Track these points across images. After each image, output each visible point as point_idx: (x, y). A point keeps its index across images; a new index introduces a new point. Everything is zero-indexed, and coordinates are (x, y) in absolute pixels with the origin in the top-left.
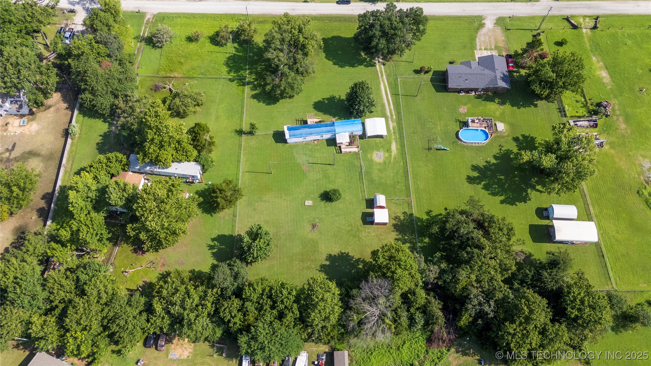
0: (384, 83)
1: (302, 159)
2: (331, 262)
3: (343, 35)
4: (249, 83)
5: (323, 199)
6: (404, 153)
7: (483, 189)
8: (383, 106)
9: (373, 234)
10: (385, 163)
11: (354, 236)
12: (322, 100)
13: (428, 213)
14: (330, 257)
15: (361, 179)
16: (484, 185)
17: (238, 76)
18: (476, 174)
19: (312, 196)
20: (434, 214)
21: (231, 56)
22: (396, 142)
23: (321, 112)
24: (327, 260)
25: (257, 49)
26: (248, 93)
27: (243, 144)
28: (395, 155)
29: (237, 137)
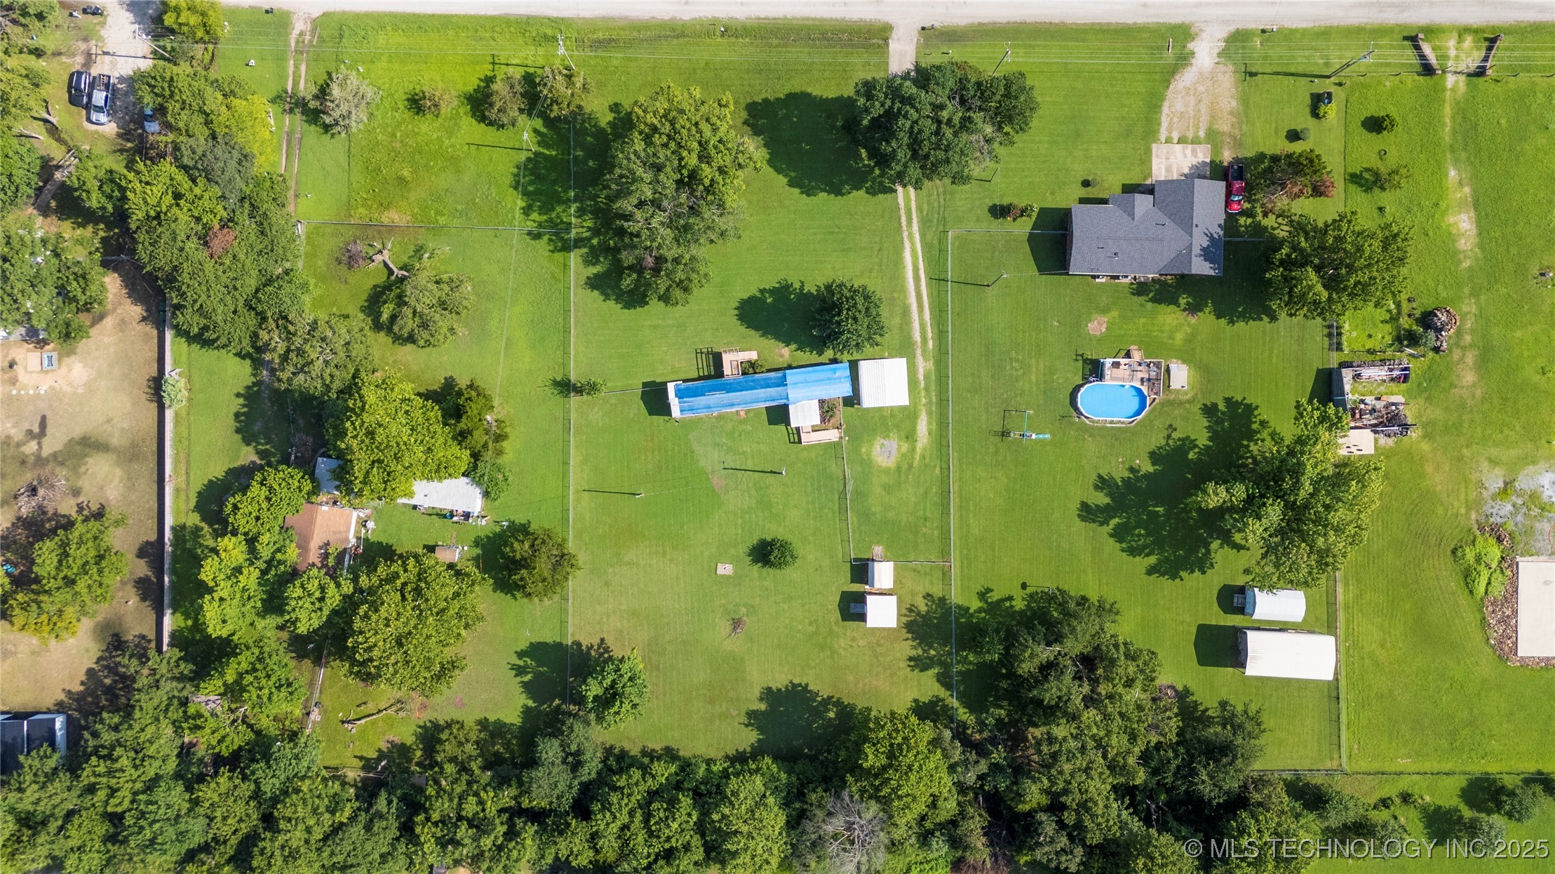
0: (913, 244)
1: (710, 458)
2: (770, 705)
3: (816, 91)
4: (579, 242)
5: (755, 561)
6: (944, 443)
7: (1111, 536)
8: (906, 312)
9: (861, 643)
10: (899, 468)
11: (822, 648)
12: (758, 294)
13: (982, 595)
14: (769, 695)
15: (843, 510)
16: (1118, 526)
17: (551, 220)
18: (1102, 499)
19: (732, 551)
20: (994, 597)
21: (529, 160)
22: (930, 413)
23: (756, 328)
24: (761, 699)
25: (592, 135)
26: (577, 274)
27: (573, 416)
28: (925, 449)
29: (559, 399)
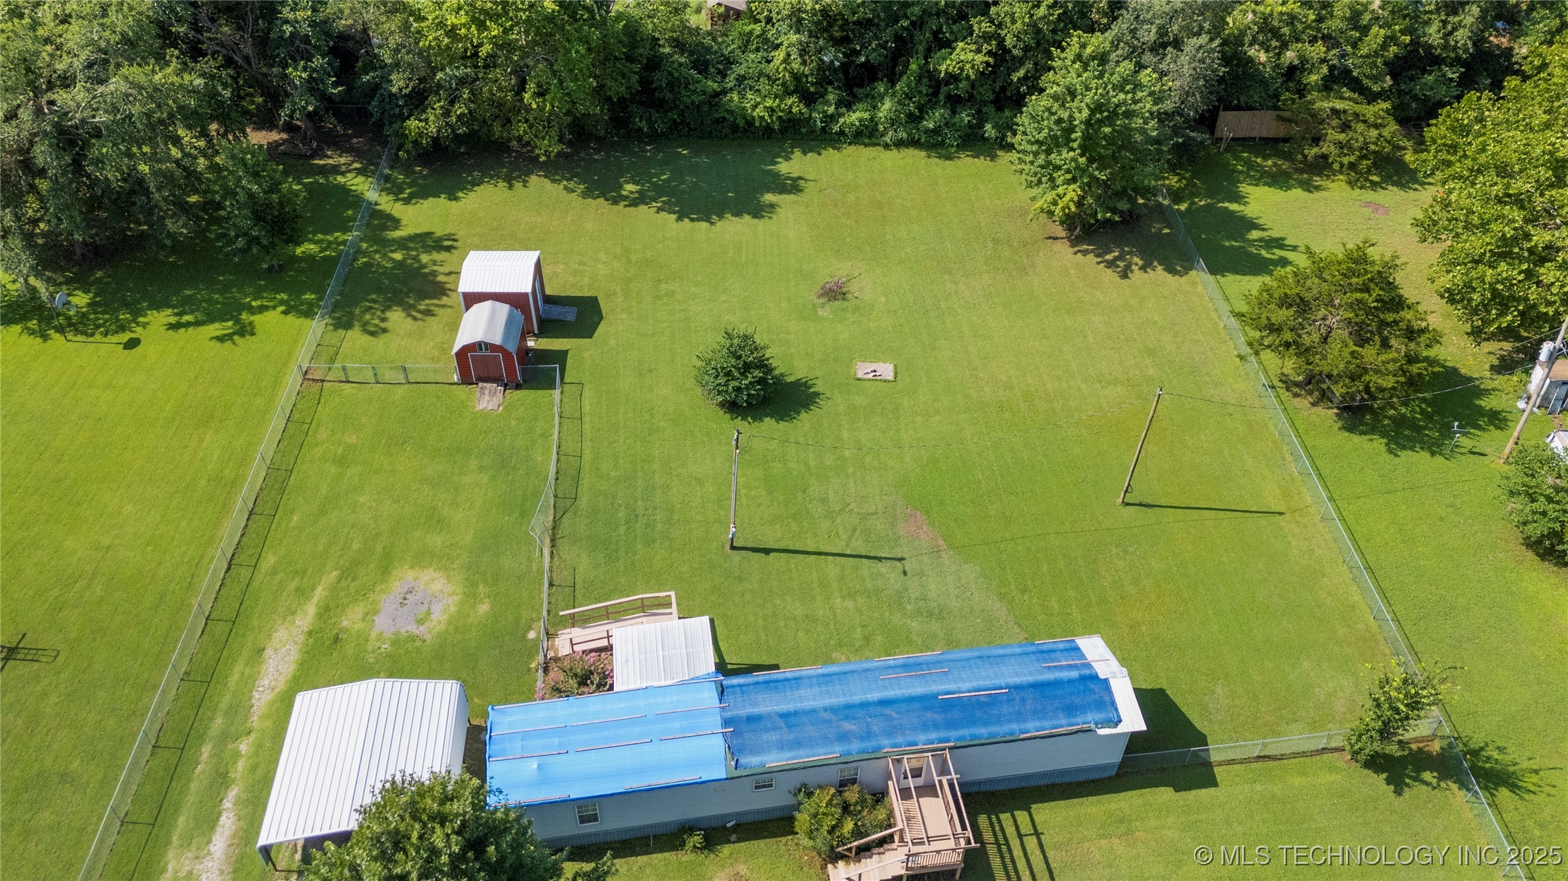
1: (950, 584)
2: (755, 199)
5: (797, 382)
6: (219, 631)
10: (386, 568)
11: (648, 263)
13: (243, 333)
14: (757, 212)
15: (569, 477)
19: (859, 401)
20: (214, 330)
24: (773, 207)
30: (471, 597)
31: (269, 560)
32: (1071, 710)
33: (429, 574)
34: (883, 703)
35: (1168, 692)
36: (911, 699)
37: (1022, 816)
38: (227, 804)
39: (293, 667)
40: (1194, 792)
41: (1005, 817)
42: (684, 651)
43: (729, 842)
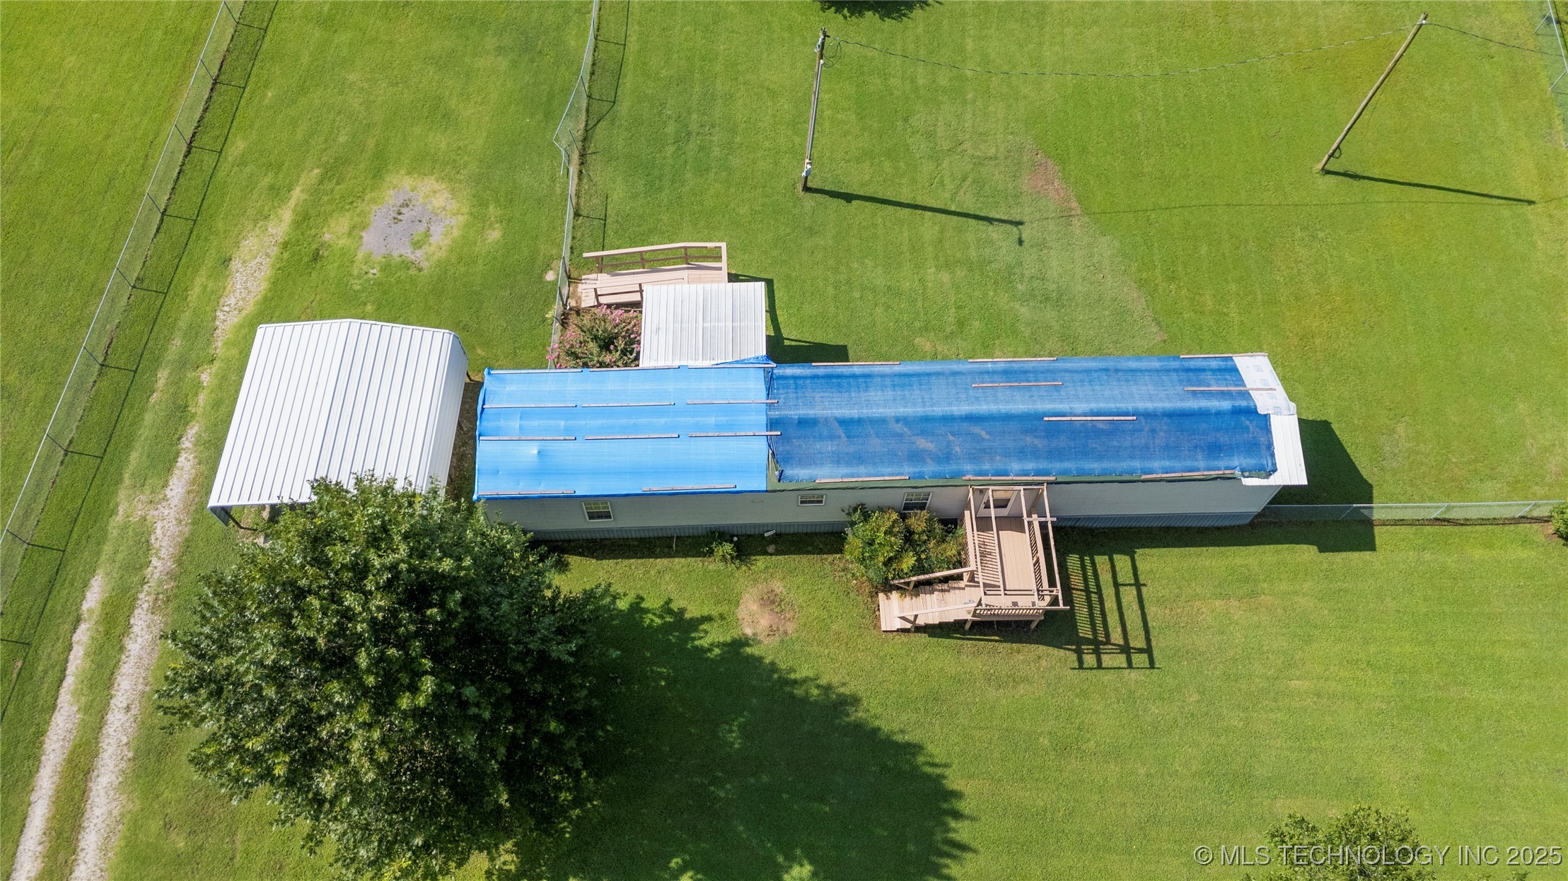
1: (1078, 261)
30: (478, 220)
31: (238, 146)
32: (1214, 450)
33: (430, 183)
34: (971, 418)
35: (1335, 426)
36: (1008, 418)
37: (1122, 561)
38: (186, 443)
39: (265, 285)
40: (1344, 555)
41: (1102, 561)
42: (729, 324)
43: (765, 553)
